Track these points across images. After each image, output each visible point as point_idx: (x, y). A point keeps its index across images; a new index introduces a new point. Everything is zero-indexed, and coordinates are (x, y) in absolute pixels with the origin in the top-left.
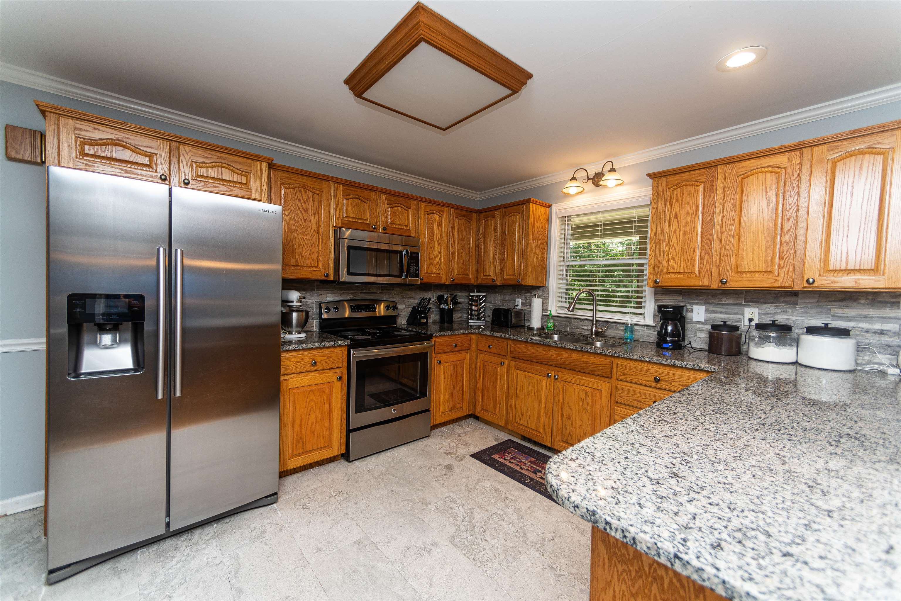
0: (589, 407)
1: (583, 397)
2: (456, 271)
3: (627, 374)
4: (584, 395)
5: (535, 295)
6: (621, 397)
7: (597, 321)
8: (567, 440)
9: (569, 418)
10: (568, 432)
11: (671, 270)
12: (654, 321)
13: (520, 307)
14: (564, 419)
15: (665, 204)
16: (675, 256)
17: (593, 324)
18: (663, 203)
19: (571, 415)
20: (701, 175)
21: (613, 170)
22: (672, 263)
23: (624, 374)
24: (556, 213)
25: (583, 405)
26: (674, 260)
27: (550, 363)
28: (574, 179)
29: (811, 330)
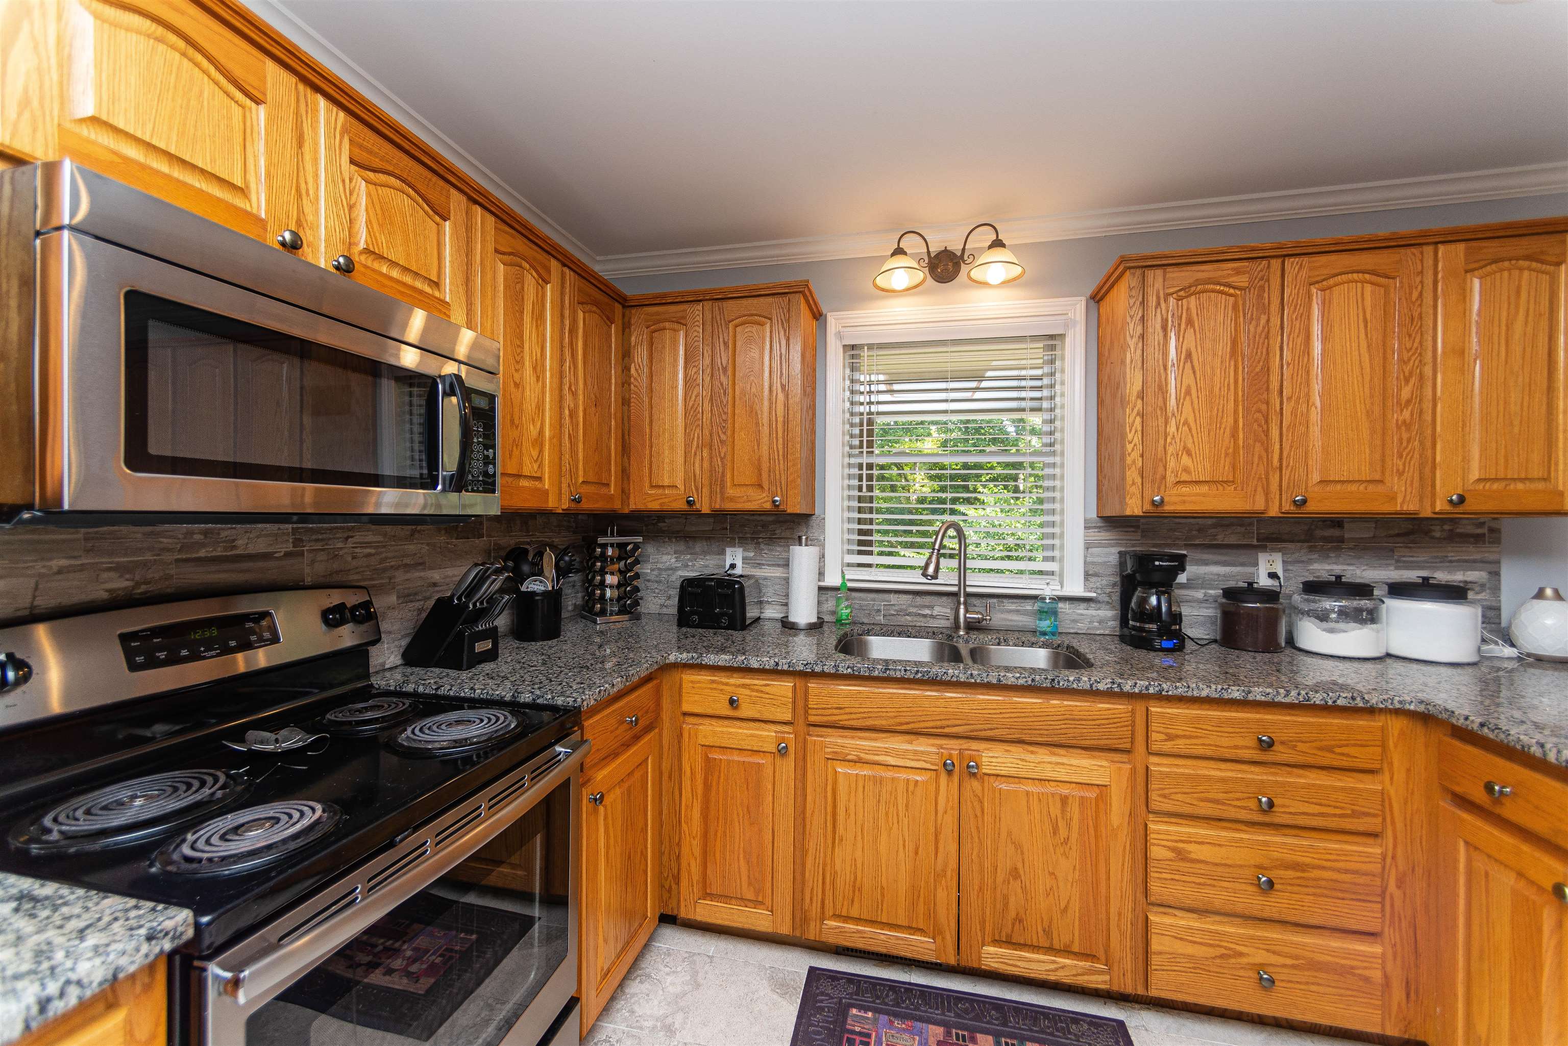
0: (1074, 836)
1: (1055, 810)
2: (581, 473)
3: (1177, 736)
4: (1059, 805)
5: (800, 538)
6: (1164, 796)
7: (968, 595)
8: (1009, 936)
9: (1015, 874)
10: (1013, 914)
11: (1185, 477)
12: (1087, 589)
13: (738, 571)
14: (1000, 879)
15: (1164, 328)
16: (1190, 445)
17: (959, 603)
18: (1158, 326)
19: (1020, 866)
20: (1238, 272)
21: (998, 243)
22: (1186, 460)
23: (1170, 738)
24: (839, 335)
25: (1055, 831)
26: (1189, 454)
27: (947, 730)
28: (899, 251)
29: (1399, 590)
